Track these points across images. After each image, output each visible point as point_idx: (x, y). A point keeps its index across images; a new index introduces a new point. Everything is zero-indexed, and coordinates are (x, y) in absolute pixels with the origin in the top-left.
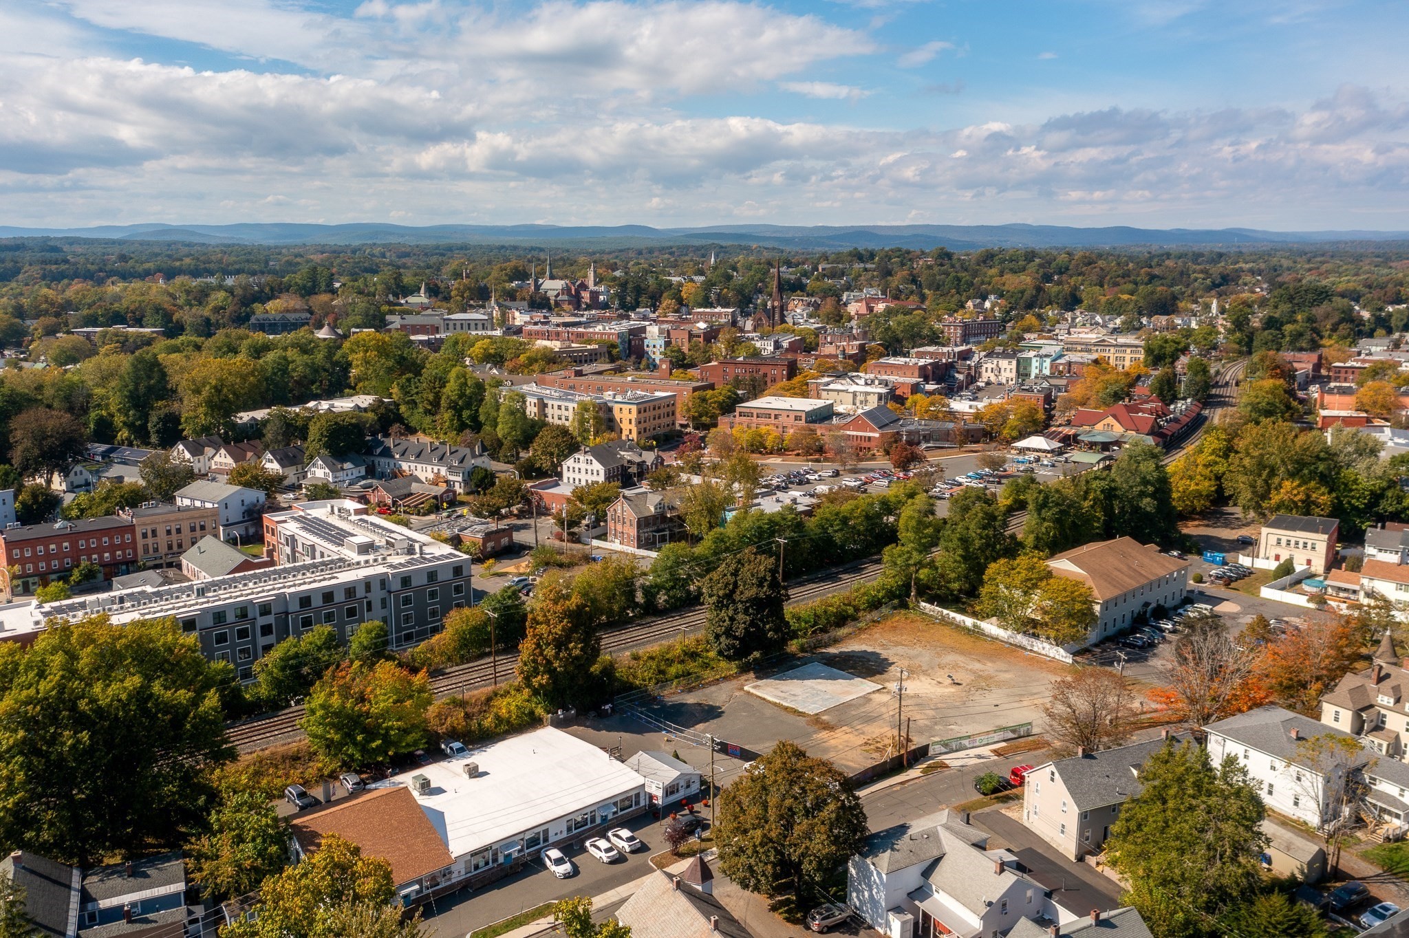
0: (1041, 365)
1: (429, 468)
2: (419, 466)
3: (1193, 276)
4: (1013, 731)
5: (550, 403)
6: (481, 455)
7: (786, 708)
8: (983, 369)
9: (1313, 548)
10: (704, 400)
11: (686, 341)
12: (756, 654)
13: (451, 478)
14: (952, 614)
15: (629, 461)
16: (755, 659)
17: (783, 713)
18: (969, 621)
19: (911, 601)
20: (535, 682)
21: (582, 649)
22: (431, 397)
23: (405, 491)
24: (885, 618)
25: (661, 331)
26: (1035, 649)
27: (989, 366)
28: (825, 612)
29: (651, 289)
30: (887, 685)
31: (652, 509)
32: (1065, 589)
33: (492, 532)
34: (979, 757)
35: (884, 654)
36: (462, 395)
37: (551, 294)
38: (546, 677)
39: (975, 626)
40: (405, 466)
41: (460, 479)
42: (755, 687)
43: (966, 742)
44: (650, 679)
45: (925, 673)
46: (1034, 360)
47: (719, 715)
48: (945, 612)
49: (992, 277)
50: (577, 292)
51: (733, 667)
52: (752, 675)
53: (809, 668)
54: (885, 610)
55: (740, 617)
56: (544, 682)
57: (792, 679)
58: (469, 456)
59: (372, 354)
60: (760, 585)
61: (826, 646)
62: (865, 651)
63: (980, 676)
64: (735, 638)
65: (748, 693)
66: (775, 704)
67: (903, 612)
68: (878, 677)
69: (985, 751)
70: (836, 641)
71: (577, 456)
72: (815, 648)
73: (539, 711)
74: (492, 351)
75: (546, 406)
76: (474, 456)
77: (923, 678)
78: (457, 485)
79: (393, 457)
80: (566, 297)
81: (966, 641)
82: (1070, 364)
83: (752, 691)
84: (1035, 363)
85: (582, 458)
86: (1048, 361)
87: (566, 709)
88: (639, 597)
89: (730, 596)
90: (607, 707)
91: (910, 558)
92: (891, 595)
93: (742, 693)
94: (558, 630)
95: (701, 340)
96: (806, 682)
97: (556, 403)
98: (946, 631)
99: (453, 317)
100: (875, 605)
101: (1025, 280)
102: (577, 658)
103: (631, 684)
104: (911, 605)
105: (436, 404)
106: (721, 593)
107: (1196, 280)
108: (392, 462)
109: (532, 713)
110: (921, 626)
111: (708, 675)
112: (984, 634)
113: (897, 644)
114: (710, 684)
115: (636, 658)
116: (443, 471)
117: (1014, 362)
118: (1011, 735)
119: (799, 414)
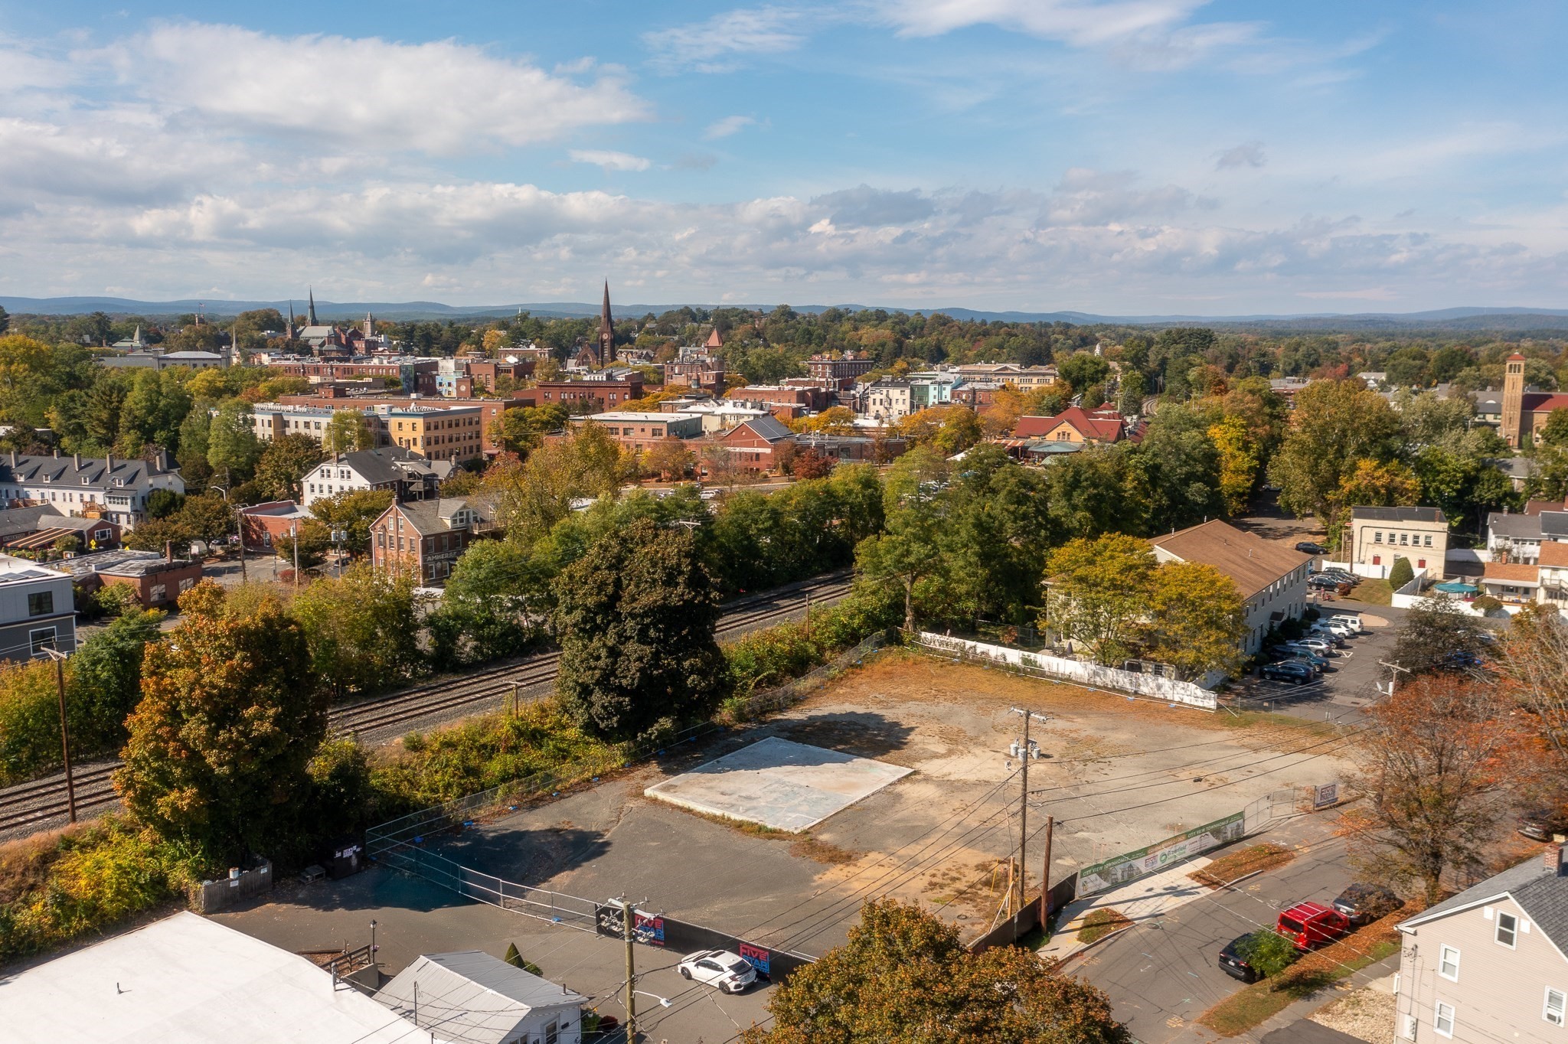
0: (940, 393)
1: (76, 494)
2: (59, 493)
3: (1053, 337)
4: (1216, 833)
5: (292, 419)
6: (165, 472)
7: (739, 826)
8: (871, 401)
9: (1428, 543)
10: (521, 418)
11: (491, 377)
12: (665, 723)
13: (113, 507)
14: (981, 647)
15: (410, 475)
16: (662, 734)
17: (736, 836)
18: (1014, 656)
19: (907, 629)
20: (163, 805)
21: (277, 720)
22: (105, 415)
23: (26, 528)
24: (869, 659)
25: (458, 367)
26: (1144, 690)
27: (878, 396)
28: (771, 652)
29: (444, 338)
30: (917, 766)
31: (449, 523)
32: (1196, 579)
33: (161, 568)
34: (1174, 891)
35: (889, 715)
36: (152, 409)
37: (315, 343)
38: (190, 791)
39: (1026, 661)
40: (34, 494)
41: (127, 508)
42: (666, 789)
43: (1140, 864)
44: (448, 787)
45: (975, 741)
46: (931, 388)
47: (601, 849)
48: (969, 643)
49: (845, 333)
50: (349, 342)
51: (615, 754)
52: (654, 767)
53: (762, 747)
54: (865, 648)
55: (632, 648)
56: (184, 804)
57: (734, 768)
58: (144, 472)
59: (20, 368)
60: (670, 581)
61: (781, 709)
62: (853, 713)
63: (1075, 741)
64: (621, 691)
65: (654, 801)
66: (714, 819)
67: (895, 649)
68: (894, 753)
69: (1179, 876)
70: (796, 701)
71: (325, 466)
72: (763, 713)
73: (180, 875)
74: (220, 385)
75: (286, 424)
76: (152, 472)
77: (978, 751)
78: (123, 519)
79: (14, 481)
80: (334, 347)
81: (1022, 689)
82: (974, 391)
83: (661, 796)
84: (933, 392)
85: (333, 469)
86: (948, 388)
87: (245, 862)
88: (424, 640)
89: (609, 608)
90: (348, 853)
91: (908, 553)
92: (873, 621)
93: (641, 802)
94: (217, 678)
95: (512, 375)
96: (765, 772)
97: (301, 420)
98: (977, 673)
99: (171, 355)
100: (849, 639)
101: (885, 333)
102: (264, 741)
103: (406, 799)
104: (907, 639)
105: (112, 426)
106: (590, 601)
107: (1056, 341)
108: (12, 489)
109: (159, 881)
110: (933, 669)
111: (569, 772)
112: (1043, 674)
113: (905, 699)
114: (573, 790)
115: (416, 746)
116: (100, 498)
117: (908, 392)
118: (1212, 841)
119: (658, 426)
